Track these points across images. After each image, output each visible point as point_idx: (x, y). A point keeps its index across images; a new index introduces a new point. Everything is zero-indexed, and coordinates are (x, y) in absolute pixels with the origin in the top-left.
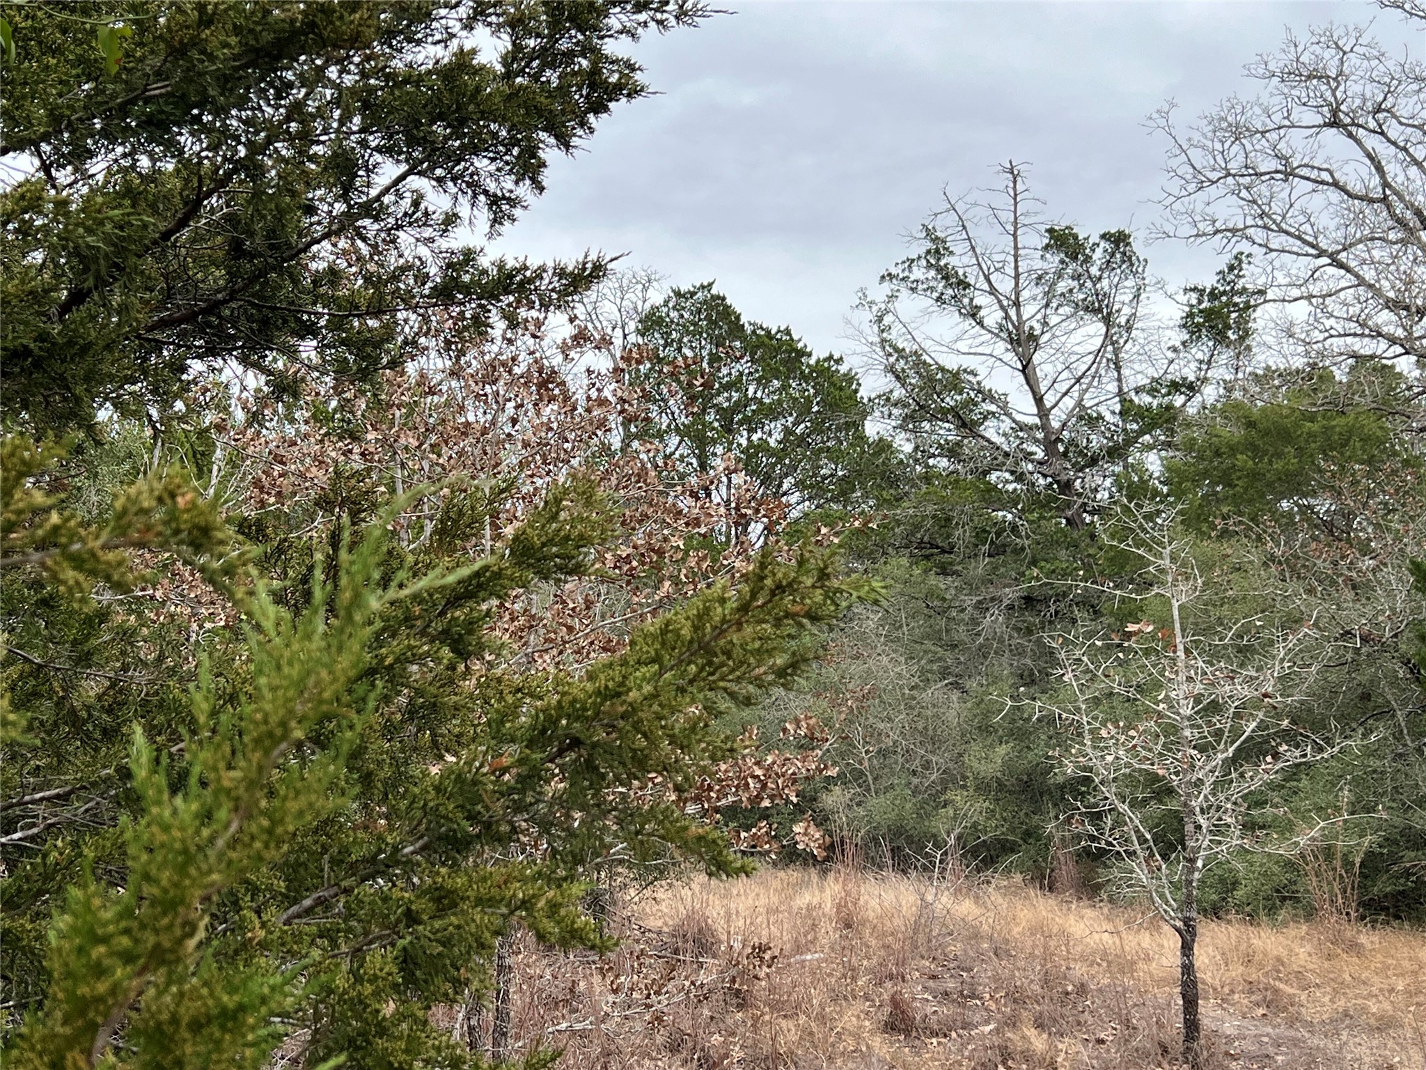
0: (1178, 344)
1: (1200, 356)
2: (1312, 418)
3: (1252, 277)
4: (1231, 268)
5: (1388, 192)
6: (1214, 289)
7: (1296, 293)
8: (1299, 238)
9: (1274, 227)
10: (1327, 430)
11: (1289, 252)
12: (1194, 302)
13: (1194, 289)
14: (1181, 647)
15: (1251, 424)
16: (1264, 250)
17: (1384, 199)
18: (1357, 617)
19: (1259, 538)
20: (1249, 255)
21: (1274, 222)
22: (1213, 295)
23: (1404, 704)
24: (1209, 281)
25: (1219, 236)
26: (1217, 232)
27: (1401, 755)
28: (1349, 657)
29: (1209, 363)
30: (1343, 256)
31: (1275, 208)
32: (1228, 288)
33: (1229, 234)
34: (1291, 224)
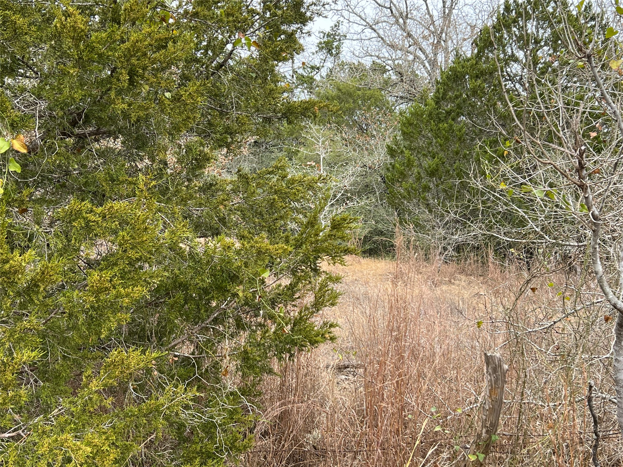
0: (314, 52)
1: (322, 57)
2: (359, 89)
3: (343, 29)
4: (336, 26)
5: (392, 5)
6: (329, 33)
7: (355, 37)
8: (360, 16)
9: (351, 11)
10: (364, 95)
11: (356, 23)
12: (322, 37)
13: (322, 32)
14: (322, 170)
15: (339, 90)
16: (348, 21)
17: (390, 8)
18: (368, 160)
19: (341, 131)
20: (342, 22)
21: (351, 9)
22: (328, 36)
23: (379, 189)
24: (328, 30)
25: (332, 11)
26: (332, 10)
27: (376, 206)
28: (364, 173)
29: (325, 61)
30: (374, 26)
31: (352, 3)
32: (334, 33)
33: (335, 11)
34: (357, 10)
